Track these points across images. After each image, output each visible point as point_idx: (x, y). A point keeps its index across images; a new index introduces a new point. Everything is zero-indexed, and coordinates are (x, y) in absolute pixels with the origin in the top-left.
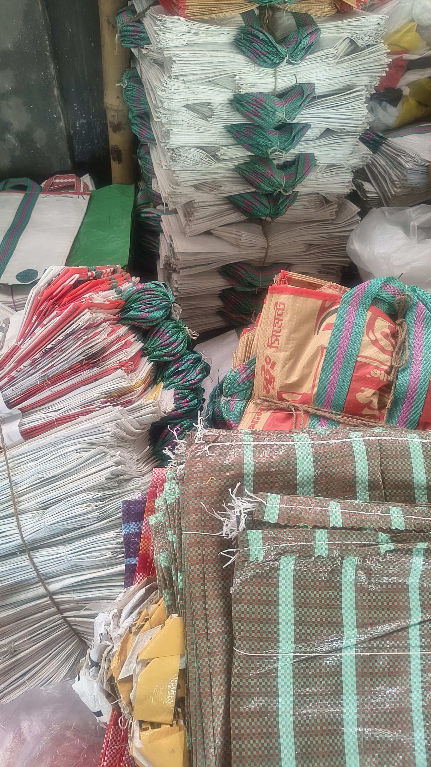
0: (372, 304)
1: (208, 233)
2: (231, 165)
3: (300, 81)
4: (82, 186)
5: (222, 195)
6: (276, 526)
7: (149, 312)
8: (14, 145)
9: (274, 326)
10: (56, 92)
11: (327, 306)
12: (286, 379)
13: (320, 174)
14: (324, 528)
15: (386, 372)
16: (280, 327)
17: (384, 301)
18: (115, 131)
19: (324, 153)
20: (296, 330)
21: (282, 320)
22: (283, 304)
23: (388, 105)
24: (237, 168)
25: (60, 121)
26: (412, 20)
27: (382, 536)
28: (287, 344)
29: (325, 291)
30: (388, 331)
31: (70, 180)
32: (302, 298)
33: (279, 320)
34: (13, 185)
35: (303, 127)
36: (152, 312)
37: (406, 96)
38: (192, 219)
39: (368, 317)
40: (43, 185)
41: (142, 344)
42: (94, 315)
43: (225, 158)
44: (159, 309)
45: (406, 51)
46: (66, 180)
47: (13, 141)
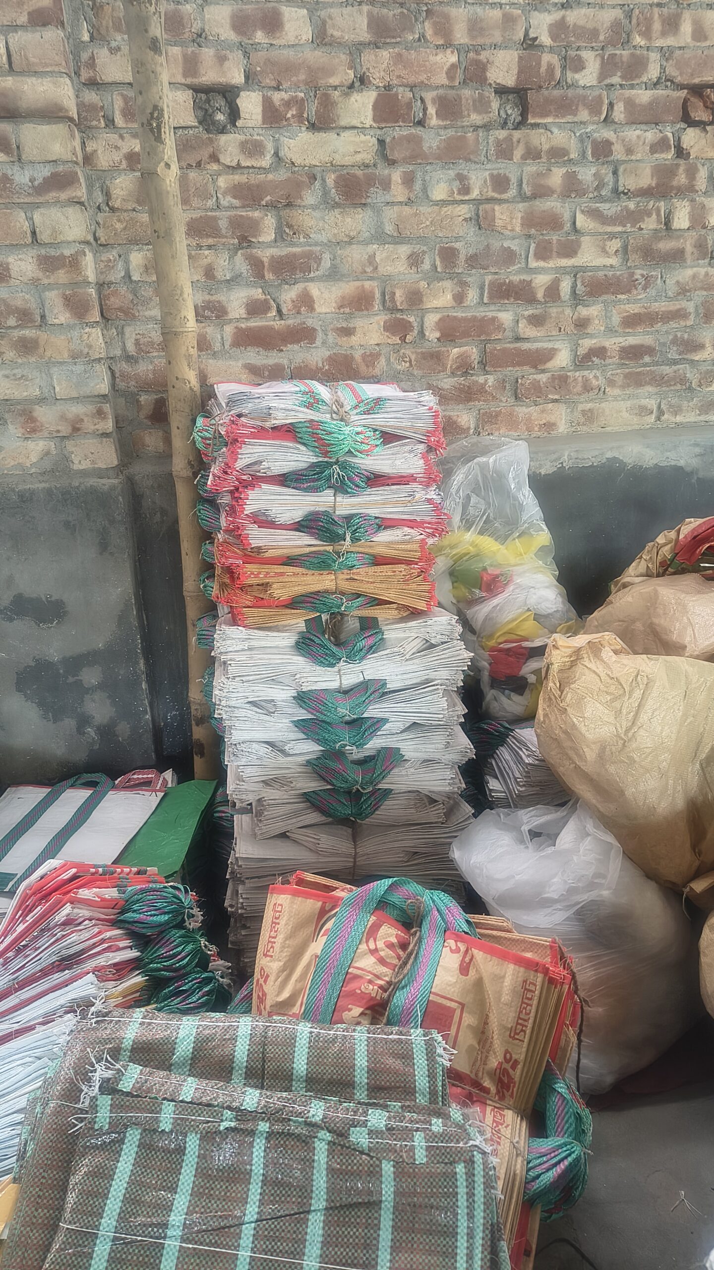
0: (376, 909)
1: (284, 836)
2: (302, 759)
3: (367, 678)
4: (160, 782)
5: (298, 792)
6: (128, 1094)
7: (151, 916)
8: (94, 739)
9: (271, 931)
10: (144, 686)
11: (327, 909)
12: (278, 995)
13: (412, 770)
14: (172, 1101)
15: (381, 987)
16: (276, 932)
17: (394, 906)
18: (197, 725)
19: (410, 747)
20: (289, 937)
21: (279, 924)
22: (281, 905)
23: (512, 694)
24: (309, 763)
25: (147, 713)
26: (529, 610)
27: (228, 1114)
28: (282, 951)
29: (337, 895)
30: (394, 940)
31: (150, 776)
32: (300, 899)
33: (276, 923)
34: (84, 781)
35: (378, 722)
36: (155, 915)
37: (533, 684)
38: (262, 818)
39: (370, 923)
40: (116, 782)
41: (139, 954)
42: (76, 911)
43: (295, 752)
44: (165, 913)
45: (526, 639)
46: (145, 776)
47: (93, 734)
